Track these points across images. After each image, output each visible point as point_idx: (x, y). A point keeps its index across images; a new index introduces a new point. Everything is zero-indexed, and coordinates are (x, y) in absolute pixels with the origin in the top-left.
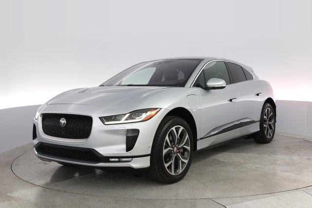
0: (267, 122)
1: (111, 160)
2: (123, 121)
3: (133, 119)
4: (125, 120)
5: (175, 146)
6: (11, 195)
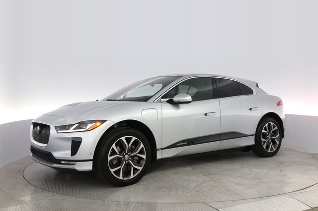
0: (269, 137)
1: (62, 162)
2: (71, 130)
3: (82, 128)
4: (73, 129)
5: (127, 154)
6: (23, 199)
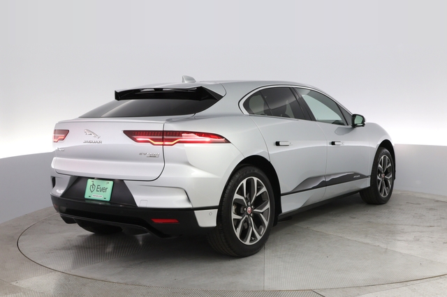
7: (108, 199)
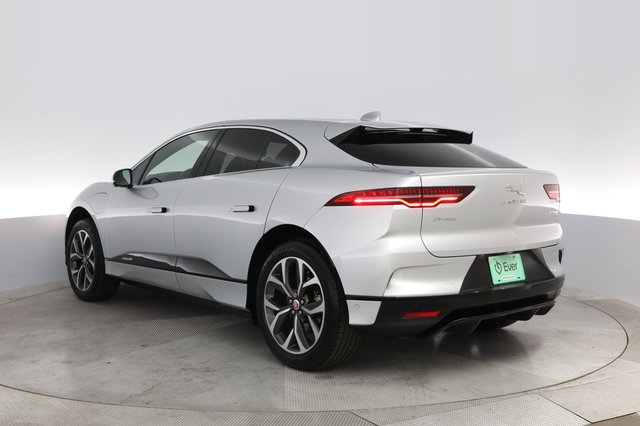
7: (523, 277)
